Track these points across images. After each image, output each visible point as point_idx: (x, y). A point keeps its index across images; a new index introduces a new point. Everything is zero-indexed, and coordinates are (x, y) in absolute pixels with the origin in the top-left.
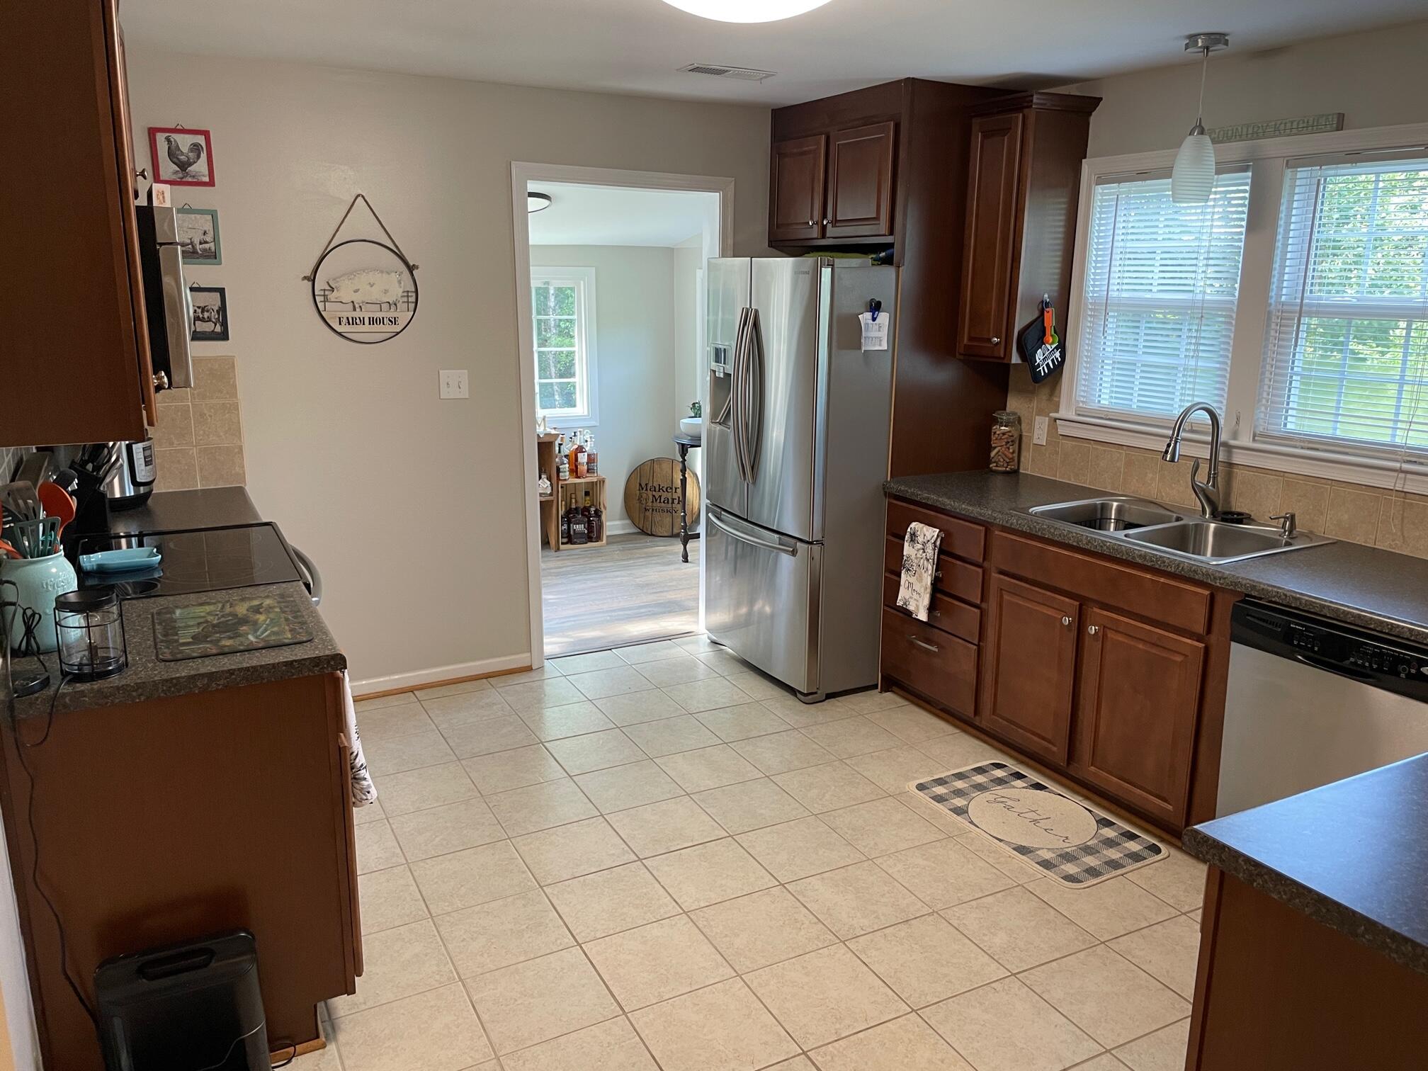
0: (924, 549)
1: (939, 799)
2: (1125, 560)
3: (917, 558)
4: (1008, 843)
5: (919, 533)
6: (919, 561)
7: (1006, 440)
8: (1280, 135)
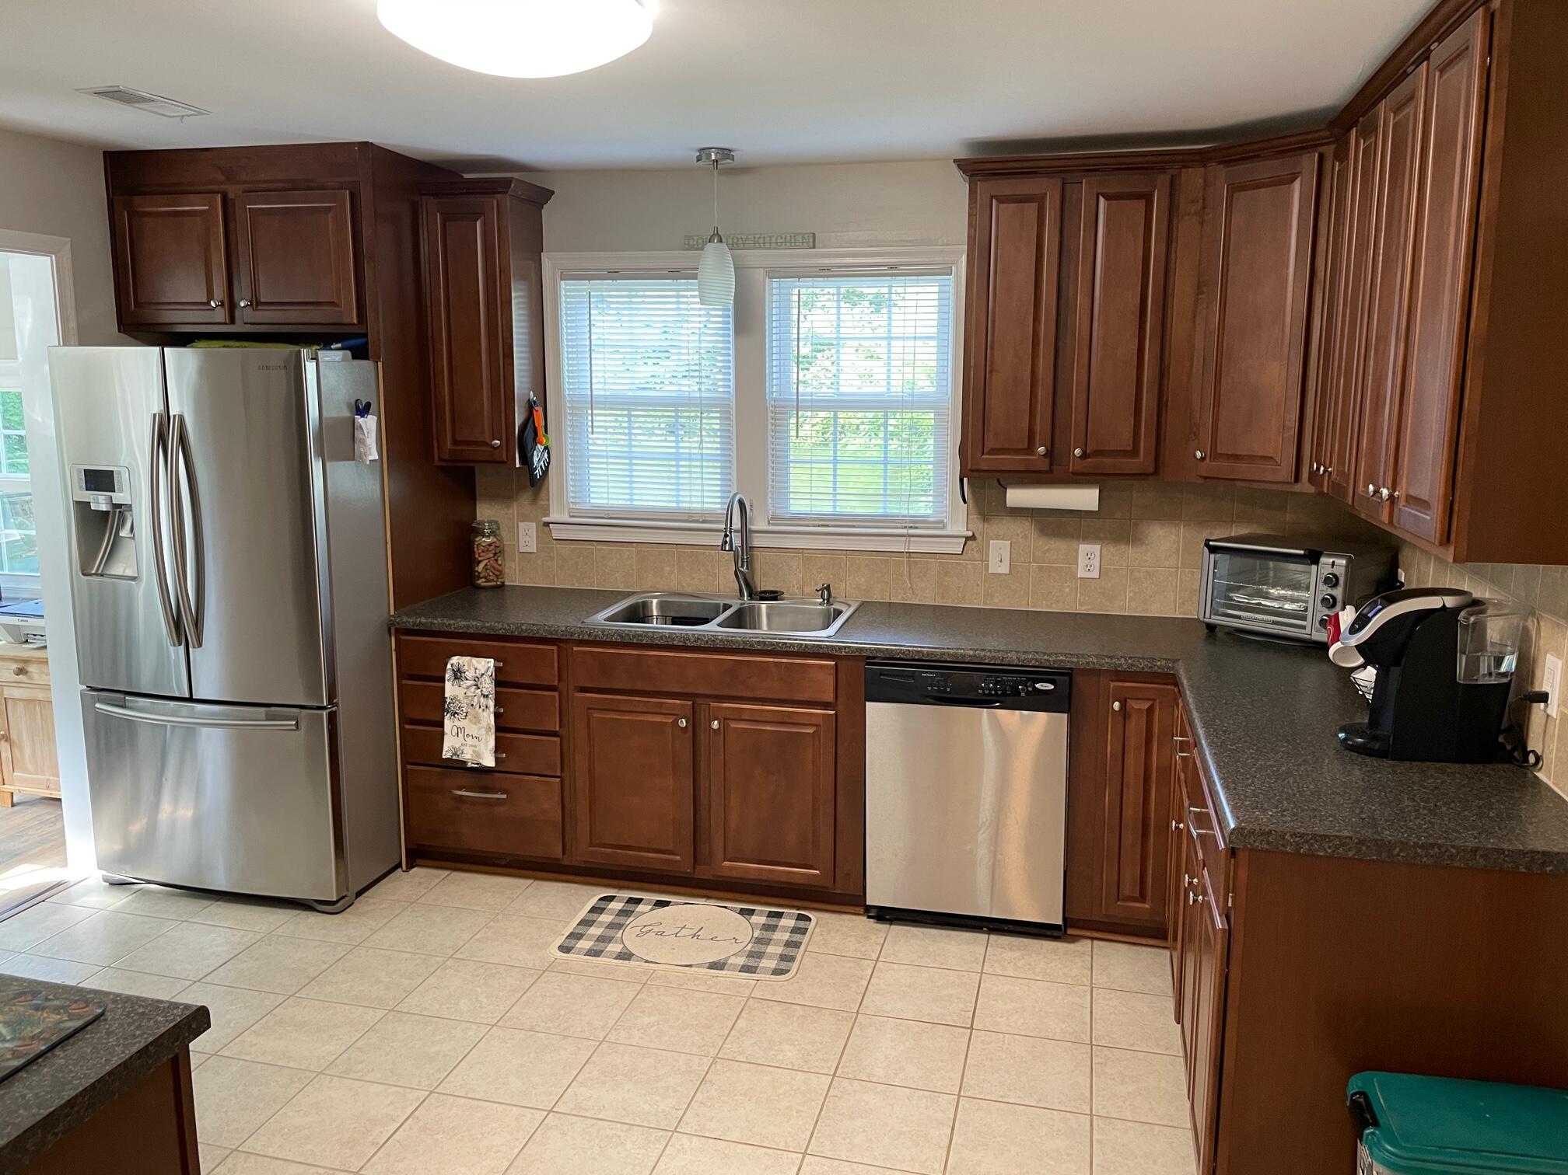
0: (476, 685)
1: (594, 953)
2: (742, 649)
3: (467, 697)
4: (699, 965)
5: (466, 668)
6: (472, 700)
7: (493, 552)
8: (760, 248)
